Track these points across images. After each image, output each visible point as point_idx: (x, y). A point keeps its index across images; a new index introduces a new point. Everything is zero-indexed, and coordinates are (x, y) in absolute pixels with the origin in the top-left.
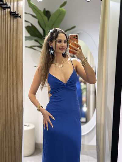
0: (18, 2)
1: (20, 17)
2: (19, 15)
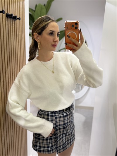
1: (19, 19)
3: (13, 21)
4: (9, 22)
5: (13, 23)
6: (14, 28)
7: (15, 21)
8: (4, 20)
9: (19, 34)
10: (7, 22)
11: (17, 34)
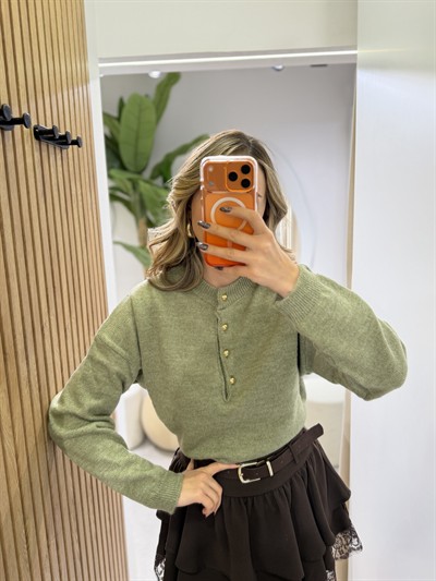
0: (71, 92)
1: (77, 143)
2: (74, 138)
3: (58, 151)
4: (45, 154)
5: (59, 157)
6: (60, 176)
7: (64, 151)
8: (28, 148)
9: (79, 193)
10: (37, 154)
11: (74, 193)
